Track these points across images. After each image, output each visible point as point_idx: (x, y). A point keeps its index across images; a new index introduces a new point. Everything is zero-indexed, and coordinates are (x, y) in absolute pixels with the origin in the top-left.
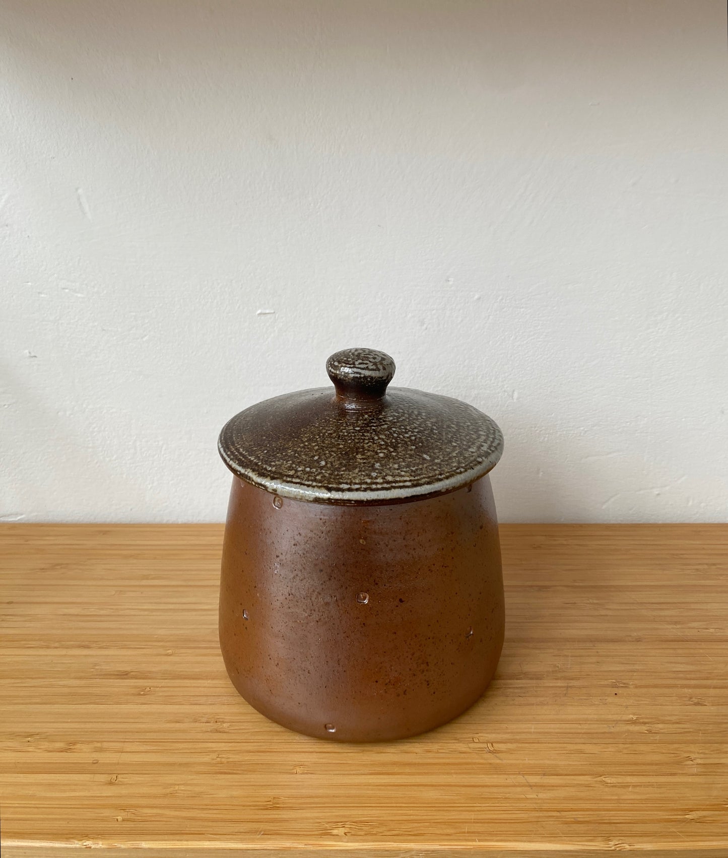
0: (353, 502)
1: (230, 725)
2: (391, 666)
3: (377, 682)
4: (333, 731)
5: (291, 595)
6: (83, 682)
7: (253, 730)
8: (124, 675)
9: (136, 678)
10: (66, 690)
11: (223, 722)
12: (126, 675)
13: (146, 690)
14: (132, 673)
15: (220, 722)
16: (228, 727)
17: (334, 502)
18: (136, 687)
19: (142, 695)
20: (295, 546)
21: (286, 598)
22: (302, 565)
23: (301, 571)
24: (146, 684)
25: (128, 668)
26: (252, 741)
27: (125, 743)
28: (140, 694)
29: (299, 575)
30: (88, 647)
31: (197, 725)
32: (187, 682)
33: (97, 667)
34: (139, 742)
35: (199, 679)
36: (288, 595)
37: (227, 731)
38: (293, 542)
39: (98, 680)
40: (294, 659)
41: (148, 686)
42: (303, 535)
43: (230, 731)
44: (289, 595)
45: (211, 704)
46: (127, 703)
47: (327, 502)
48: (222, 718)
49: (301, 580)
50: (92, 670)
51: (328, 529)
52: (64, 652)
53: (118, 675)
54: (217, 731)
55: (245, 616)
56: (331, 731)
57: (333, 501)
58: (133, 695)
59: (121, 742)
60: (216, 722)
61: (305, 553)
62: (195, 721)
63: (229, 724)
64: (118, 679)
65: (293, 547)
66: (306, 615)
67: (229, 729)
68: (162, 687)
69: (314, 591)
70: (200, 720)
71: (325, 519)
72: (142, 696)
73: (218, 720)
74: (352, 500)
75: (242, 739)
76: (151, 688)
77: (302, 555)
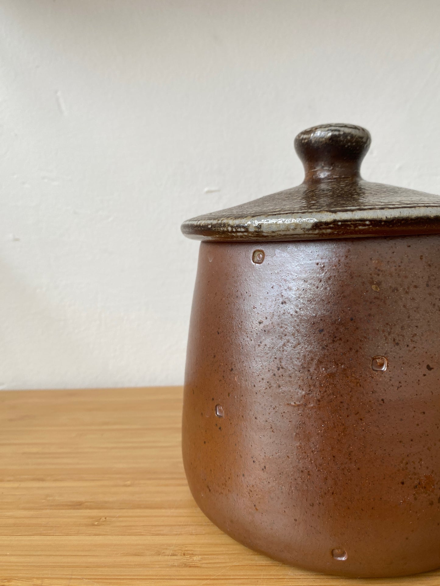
0: (367, 223)
1: (202, 559)
2: (421, 460)
3: (403, 483)
4: (343, 559)
5: (281, 369)
6: (31, 513)
7: (230, 564)
8: (78, 505)
9: (90, 508)
10: (11, 521)
11: (193, 554)
12: (80, 505)
13: (101, 520)
14: (86, 504)
15: (188, 554)
16: (199, 561)
17: (342, 224)
18: (90, 517)
19: (96, 525)
20: (284, 305)
21: (274, 375)
22: (294, 327)
23: (293, 335)
24: (102, 514)
25: (82, 499)
26: (231, 577)
27: (72, 581)
28: (93, 525)
29: (292, 341)
30: (42, 480)
31: (160, 558)
32: (148, 512)
33: (49, 498)
34: (88, 579)
35: (161, 508)
36: (276, 370)
37: (199, 565)
38: (281, 300)
39: (48, 511)
40: (288, 457)
41: (103, 516)
42: (294, 288)
43: (203, 565)
44: (278, 370)
45: (176, 535)
46: (77, 534)
47: (331, 226)
48: (192, 551)
49: (294, 347)
50: (43, 501)
51: (328, 275)
52: (16, 485)
53: (70, 505)
54: (186, 565)
55: (218, 413)
56: (339, 559)
57: (340, 223)
58: (87, 525)
59: (67, 579)
60: (184, 554)
61: (298, 310)
62: (158, 554)
63: (200, 557)
64: (71, 509)
65: (281, 306)
66: (304, 393)
67: (201, 562)
68: (119, 517)
69: (312, 359)
70: (164, 553)
71: (324, 263)
72: (96, 527)
73: (186, 552)
74: (367, 220)
75: (219, 576)
76: (107, 518)
77: (294, 313)
